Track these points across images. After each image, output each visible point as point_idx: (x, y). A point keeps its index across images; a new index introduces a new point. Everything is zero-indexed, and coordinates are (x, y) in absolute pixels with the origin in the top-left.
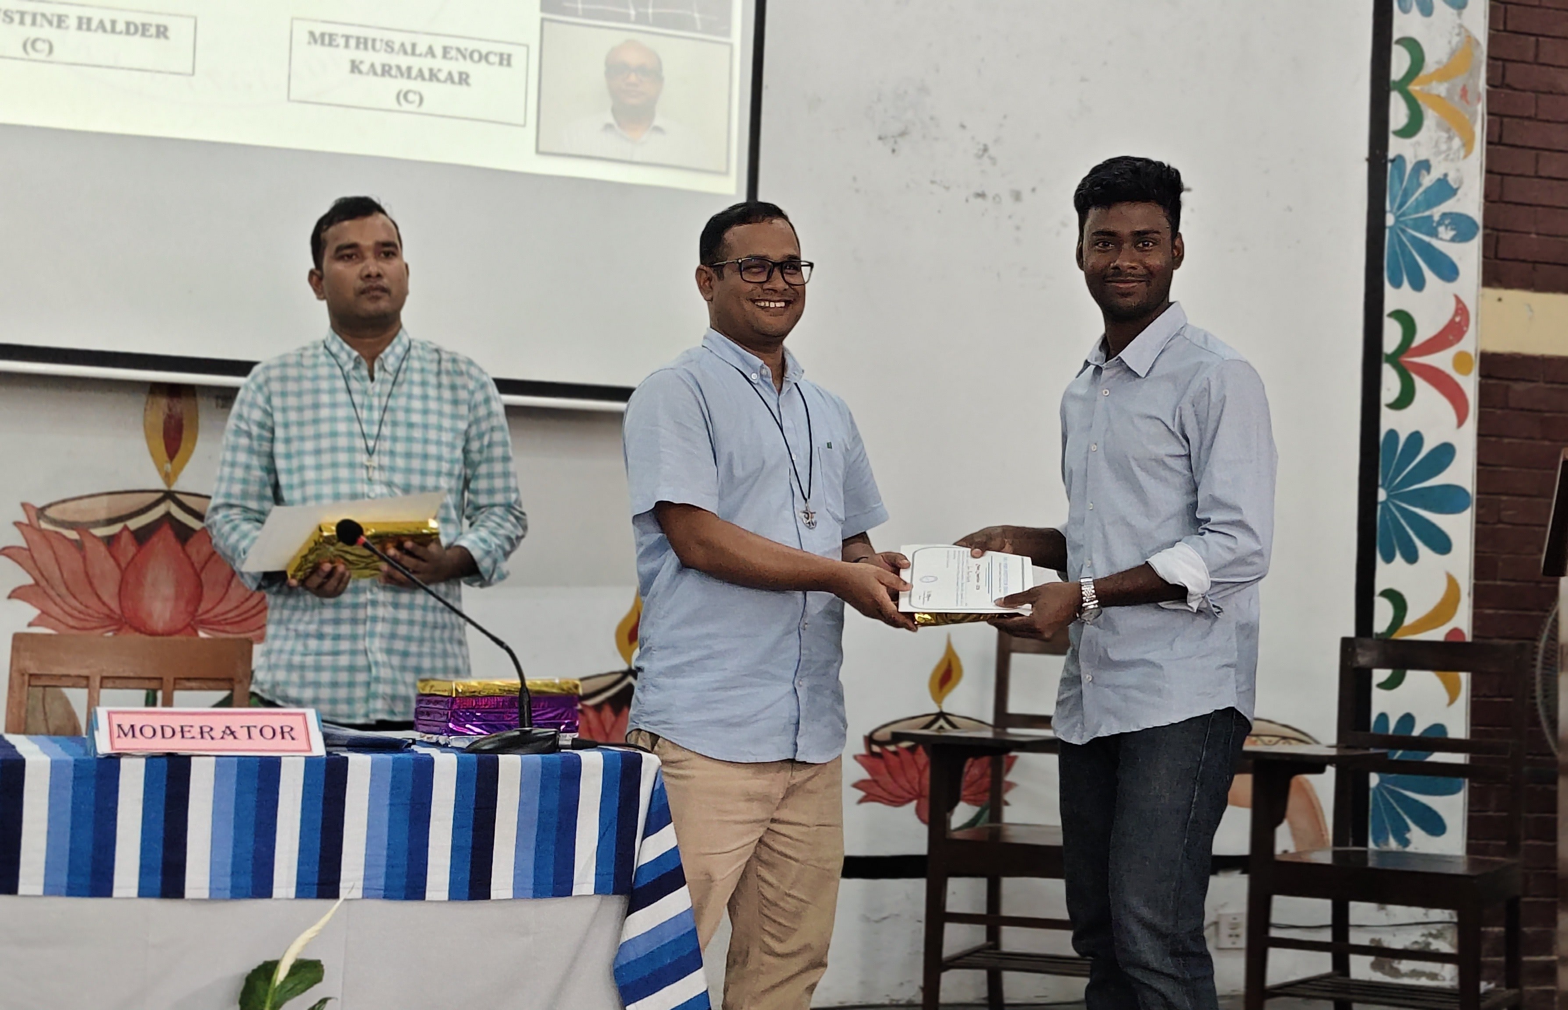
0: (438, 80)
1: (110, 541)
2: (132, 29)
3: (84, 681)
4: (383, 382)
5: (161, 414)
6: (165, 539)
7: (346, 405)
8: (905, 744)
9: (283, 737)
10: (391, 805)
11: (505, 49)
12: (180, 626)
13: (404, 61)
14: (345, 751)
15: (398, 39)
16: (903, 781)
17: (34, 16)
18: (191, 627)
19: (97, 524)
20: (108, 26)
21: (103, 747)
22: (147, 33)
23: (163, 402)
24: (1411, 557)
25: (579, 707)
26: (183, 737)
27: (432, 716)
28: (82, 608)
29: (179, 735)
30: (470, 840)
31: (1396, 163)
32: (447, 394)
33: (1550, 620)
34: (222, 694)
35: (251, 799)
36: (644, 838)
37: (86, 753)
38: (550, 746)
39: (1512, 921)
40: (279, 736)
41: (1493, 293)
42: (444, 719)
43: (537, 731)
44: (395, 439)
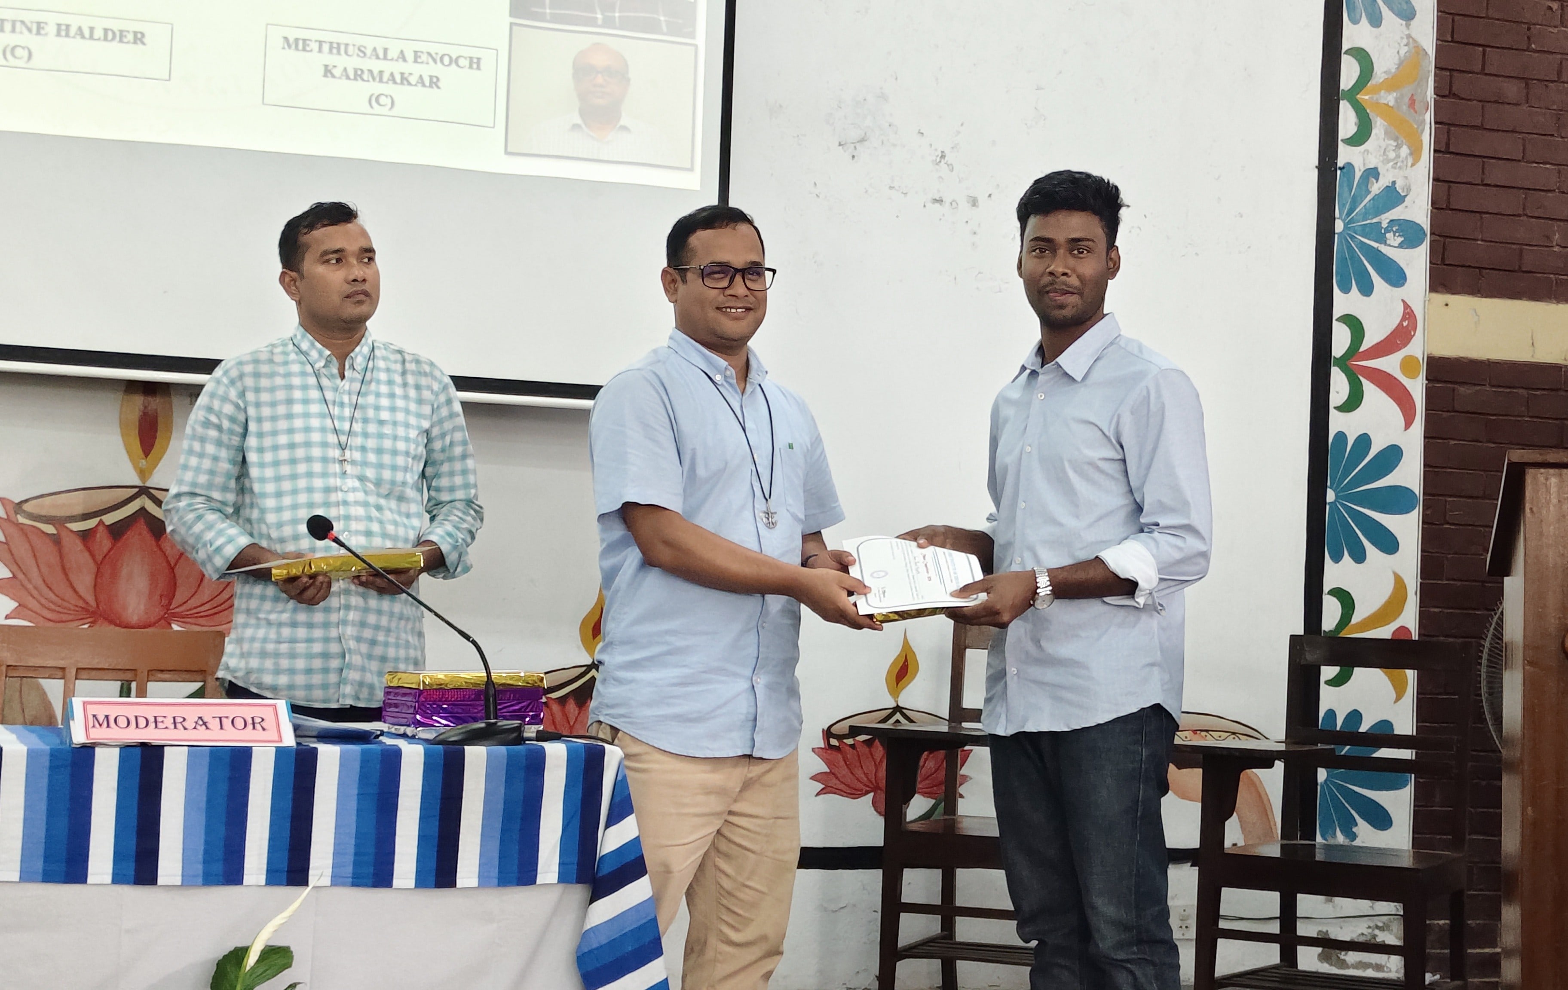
0: (409, 84)
1: (86, 536)
2: (110, 36)
3: (60, 672)
4: (352, 380)
5: (137, 410)
6: (139, 535)
7: (319, 402)
8: (862, 738)
9: (254, 728)
10: (359, 795)
11: (475, 53)
12: (153, 620)
13: (376, 66)
14: (314, 742)
15: (370, 44)
16: (859, 773)
17: (14, 23)
18: (167, 618)
19: (73, 519)
20: (87, 33)
21: (79, 737)
22: (125, 40)
23: (138, 401)
24: (1359, 556)
25: (544, 700)
26: (156, 727)
27: (400, 708)
28: (60, 602)
29: (152, 725)
30: (437, 830)
31: (1345, 170)
32: (412, 393)
33: (1495, 618)
34: (196, 686)
35: (223, 787)
36: (606, 828)
37: (62, 743)
38: (515, 738)
39: (1457, 913)
40: (250, 727)
41: (1440, 298)
42: (411, 711)
43: (502, 723)
44: (366, 435)
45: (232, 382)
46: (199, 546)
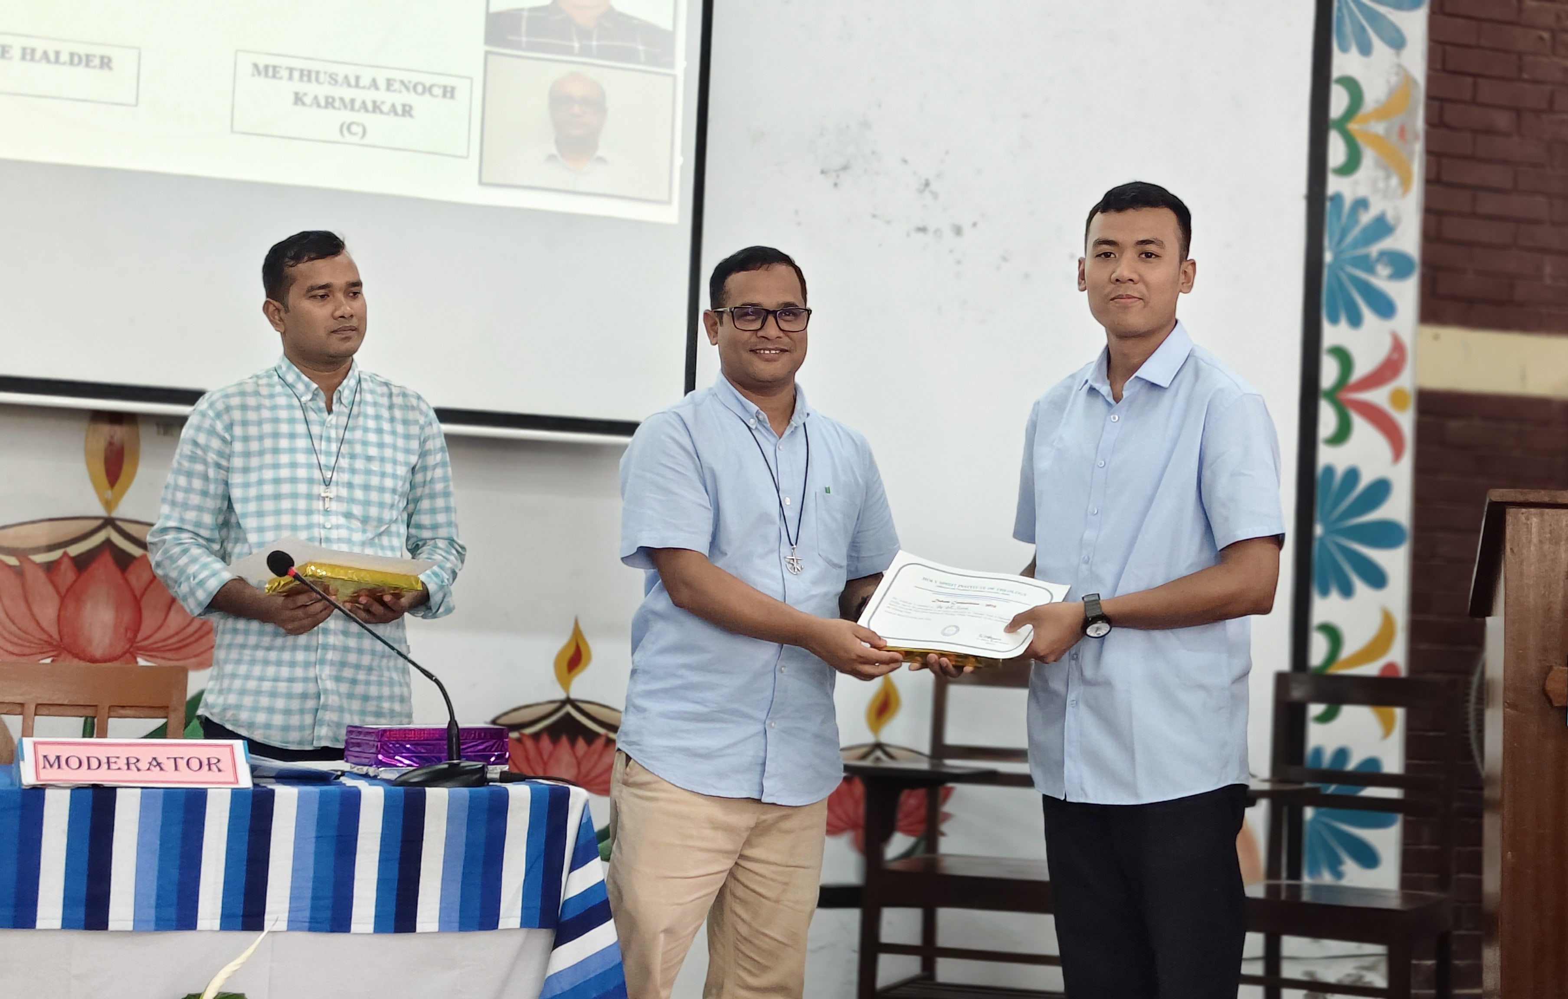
0: (381, 112)
1: (50, 568)
2: (76, 60)
3: (19, 708)
4: (339, 414)
5: (102, 441)
6: (105, 567)
7: (304, 435)
9: (210, 769)
10: (317, 838)
11: (449, 81)
12: (117, 654)
13: (348, 93)
14: (271, 783)
15: (341, 71)
16: (839, 811)
18: (130, 654)
19: (37, 550)
20: (52, 57)
21: (28, 778)
22: (92, 64)
23: (106, 430)
24: (1347, 592)
25: (513, 737)
26: (109, 768)
27: (363, 747)
28: (22, 635)
29: (104, 766)
30: (396, 873)
31: (1334, 200)
32: (400, 428)
34: (159, 722)
35: (177, 830)
36: (570, 872)
37: (12, 784)
38: (477, 779)
39: (1443, 954)
40: (206, 767)
41: (1430, 331)
42: (374, 750)
43: (465, 764)
44: (353, 471)
45: (218, 415)
46: (183, 579)
